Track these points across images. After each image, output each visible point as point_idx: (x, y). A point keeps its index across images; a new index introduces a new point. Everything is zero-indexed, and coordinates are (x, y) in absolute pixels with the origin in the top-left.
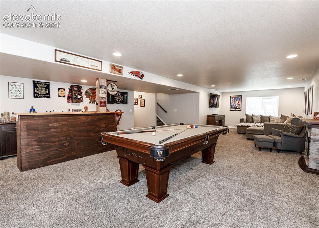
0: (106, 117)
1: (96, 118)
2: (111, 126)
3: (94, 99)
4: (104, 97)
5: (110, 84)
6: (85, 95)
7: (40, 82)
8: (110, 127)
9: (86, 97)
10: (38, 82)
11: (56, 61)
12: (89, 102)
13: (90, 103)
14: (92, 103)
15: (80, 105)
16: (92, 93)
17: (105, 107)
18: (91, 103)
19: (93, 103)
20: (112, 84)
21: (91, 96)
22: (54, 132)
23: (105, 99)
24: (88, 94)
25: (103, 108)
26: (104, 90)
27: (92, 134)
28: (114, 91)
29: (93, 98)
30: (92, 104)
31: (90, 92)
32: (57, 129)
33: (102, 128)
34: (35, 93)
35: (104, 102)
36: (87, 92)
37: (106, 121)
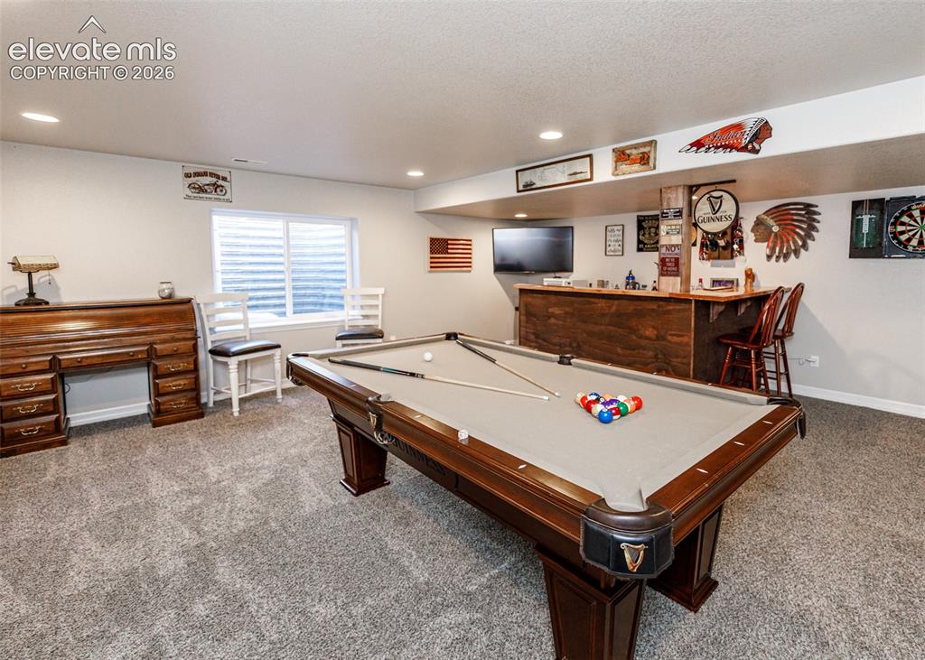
0: (659, 307)
1: (631, 308)
2: (675, 339)
3: (785, 245)
4: (673, 246)
5: (708, 196)
6: (753, 234)
7: (648, 216)
8: (670, 342)
9: (756, 241)
10: (644, 216)
11: (518, 191)
12: (765, 257)
13: (769, 257)
14: (778, 258)
15: (733, 266)
16: (779, 225)
17: (677, 275)
18: (774, 258)
19: (782, 259)
20: (715, 194)
21: (776, 233)
22: (554, 324)
23: (677, 251)
24: (763, 228)
25: (671, 278)
26: (675, 222)
27: (619, 350)
28: (720, 219)
29: (782, 242)
30: (777, 261)
31: (771, 222)
32: (559, 320)
33: (647, 338)
34: (639, 242)
35: (673, 260)
36: (759, 223)
37: (660, 322)
